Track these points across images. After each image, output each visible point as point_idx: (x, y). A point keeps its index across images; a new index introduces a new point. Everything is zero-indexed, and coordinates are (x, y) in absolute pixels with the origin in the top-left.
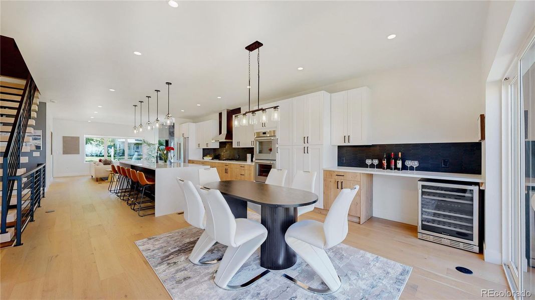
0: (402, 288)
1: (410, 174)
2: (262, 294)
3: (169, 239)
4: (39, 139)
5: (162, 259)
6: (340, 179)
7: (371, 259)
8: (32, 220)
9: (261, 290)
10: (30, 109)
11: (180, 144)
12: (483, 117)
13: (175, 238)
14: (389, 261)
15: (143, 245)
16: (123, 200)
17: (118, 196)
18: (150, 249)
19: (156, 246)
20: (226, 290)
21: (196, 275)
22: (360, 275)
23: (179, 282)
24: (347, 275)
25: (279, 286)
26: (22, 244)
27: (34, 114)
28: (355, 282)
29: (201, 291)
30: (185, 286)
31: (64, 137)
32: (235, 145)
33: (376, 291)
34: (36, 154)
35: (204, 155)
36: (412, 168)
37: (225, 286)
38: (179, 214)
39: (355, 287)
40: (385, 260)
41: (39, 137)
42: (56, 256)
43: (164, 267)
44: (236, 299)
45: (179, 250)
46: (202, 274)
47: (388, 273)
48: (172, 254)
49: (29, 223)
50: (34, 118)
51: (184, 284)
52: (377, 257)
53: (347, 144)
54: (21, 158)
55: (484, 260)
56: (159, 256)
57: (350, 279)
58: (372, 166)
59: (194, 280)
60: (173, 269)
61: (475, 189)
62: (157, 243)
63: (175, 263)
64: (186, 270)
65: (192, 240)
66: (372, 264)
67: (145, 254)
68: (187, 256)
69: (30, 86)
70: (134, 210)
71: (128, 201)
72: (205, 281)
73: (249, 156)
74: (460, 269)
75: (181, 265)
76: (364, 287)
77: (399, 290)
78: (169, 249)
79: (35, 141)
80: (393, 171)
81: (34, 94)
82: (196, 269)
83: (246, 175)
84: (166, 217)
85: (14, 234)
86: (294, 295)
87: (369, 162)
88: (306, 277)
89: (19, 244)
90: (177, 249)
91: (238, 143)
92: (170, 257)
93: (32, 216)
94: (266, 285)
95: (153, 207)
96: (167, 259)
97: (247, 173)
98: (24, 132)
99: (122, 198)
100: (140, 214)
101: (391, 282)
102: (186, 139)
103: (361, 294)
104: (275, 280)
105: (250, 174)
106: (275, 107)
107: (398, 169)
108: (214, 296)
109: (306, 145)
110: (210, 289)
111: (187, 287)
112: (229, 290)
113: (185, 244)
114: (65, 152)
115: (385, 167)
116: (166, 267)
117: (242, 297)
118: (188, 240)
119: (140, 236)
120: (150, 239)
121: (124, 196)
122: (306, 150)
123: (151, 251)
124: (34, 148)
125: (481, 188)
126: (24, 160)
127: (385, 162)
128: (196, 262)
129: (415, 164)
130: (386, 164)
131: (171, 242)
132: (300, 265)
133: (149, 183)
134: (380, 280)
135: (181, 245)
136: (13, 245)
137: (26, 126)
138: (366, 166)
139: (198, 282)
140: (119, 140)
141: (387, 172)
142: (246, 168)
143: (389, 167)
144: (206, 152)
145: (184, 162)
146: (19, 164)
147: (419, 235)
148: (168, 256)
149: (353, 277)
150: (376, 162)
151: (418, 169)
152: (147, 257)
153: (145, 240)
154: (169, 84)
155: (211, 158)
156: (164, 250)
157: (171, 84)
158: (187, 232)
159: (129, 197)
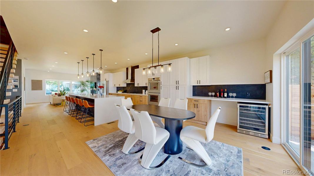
0: (242, 160)
1: (232, 100)
2: (171, 171)
3: (106, 139)
4: (17, 81)
5: (105, 152)
6: (196, 103)
7: (220, 145)
8: (14, 131)
9: (169, 168)
10: (12, 63)
11: (104, 84)
12: (271, 72)
13: (110, 138)
14: (229, 145)
15: (91, 144)
16: (73, 116)
17: (69, 114)
18: (96, 147)
19: (99, 144)
20: (149, 169)
21: (129, 161)
22: (219, 155)
23: (120, 167)
24: (212, 155)
25: (178, 164)
26: (9, 148)
27: (14, 66)
28: (217, 159)
29: (135, 172)
30: (124, 169)
31: (32, 80)
32: (136, 85)
33: (230, 163)
34: (15, 90)
35: (117, 91)
36: (232, 97)
37: (148, 168)
38: (108, 124)
39: (219, 162)
40: (227, 145)
41: (17, 80)
42: (35, 155)
43: (107, 157)
44: (157, 175)
45: (114, 146)
46: (132, 160)
47: (232, 152)
48: (110, 148)
49: (13, 133)
50: (14, 69)
51: (123, 168)
52: (223, 144)
53: (199, 85)
54: (7, 93)
55: (272, 142)
56: (103, 150)
57: (214, 158)
58: (212, 96)
59: (128, 165)
60: (113, 159)
61: (267, 107)
62: (99, 142)
63: (114, 154)
64: (121, 158)
65: (120, 139)
66: (222, 147)
67: (94, 150)
68: (120, 150)
69: (12, 48)
70: (81, 122)
71: (76, 117)
72: (135, 165)
73: (144, 91)
74: (264, 148)
75: (117, 155)
76: (224, 162)
77: (241, 162)
78: (108, 145)
79: (15, 83)
80: (222, 98)
81: (14, 53)
82: (127, 157)
83: (143, 101)
84: (101, 126)
85: (3, 142)
86: (189, 170)
87: (210, 94)
88: (191, 158)
89: (7, 148)
90: (113, 145)
91: (138, 84)
92: (110, 151)
93: (14, 129)
94: (171, 165)
95: (93, 120)
96: (108, 152)
97: (143, 100)
98: (8, 77)
99: (72, 115)
100: (85, 125)
101: (235, 157)
102: (107, 82)
103: (224, 166)
104: (175, 161)
105: (145, 100)
106: (170, 64)
107: (225, 97)
108: (143, 174)
109: (177, 85)
110: (140, 170)
111: (126, 170)
112: (151, 170)
113: (117, 142)
114: (33, 89)
115: (218, 96)
116: (109, 158)
117: (160, 174)
118: (118, 140)
119: (88, 138)
120: (94, 140)
121: (73, 114)
122: (177, 88)
123: (97, 147)
124: (14, 87)
125: (269, 107)
126: (8, 94)
127: (218, 94)
128: (127, 153)
129: (235, 95)
130: (218, 95)
131: (108, 141)
132: (185, 150)
133: (90, 107)
134: (230, 157)
135: (114, 142)
136: (2, 149)
137: (9, 73)
138: (208, 96)
139: (131, 166)
140: (65, 82)
141: (219, 99)
142: (143, 97)
143: (220, 97)
144: (118, 89)
145: (107, 94)
146: (5, 96)
147: (238, 131)
148: (108, 150)
149: (216, 156)
150: (213, 94)
151: (236, 97)
152: (95, 152)
153: (92, 140)
154: (101, 50)
155: (122, 92)
156: (105, 146)
157: (102, 50)
158: (116, 134)
159: (77, 114)
